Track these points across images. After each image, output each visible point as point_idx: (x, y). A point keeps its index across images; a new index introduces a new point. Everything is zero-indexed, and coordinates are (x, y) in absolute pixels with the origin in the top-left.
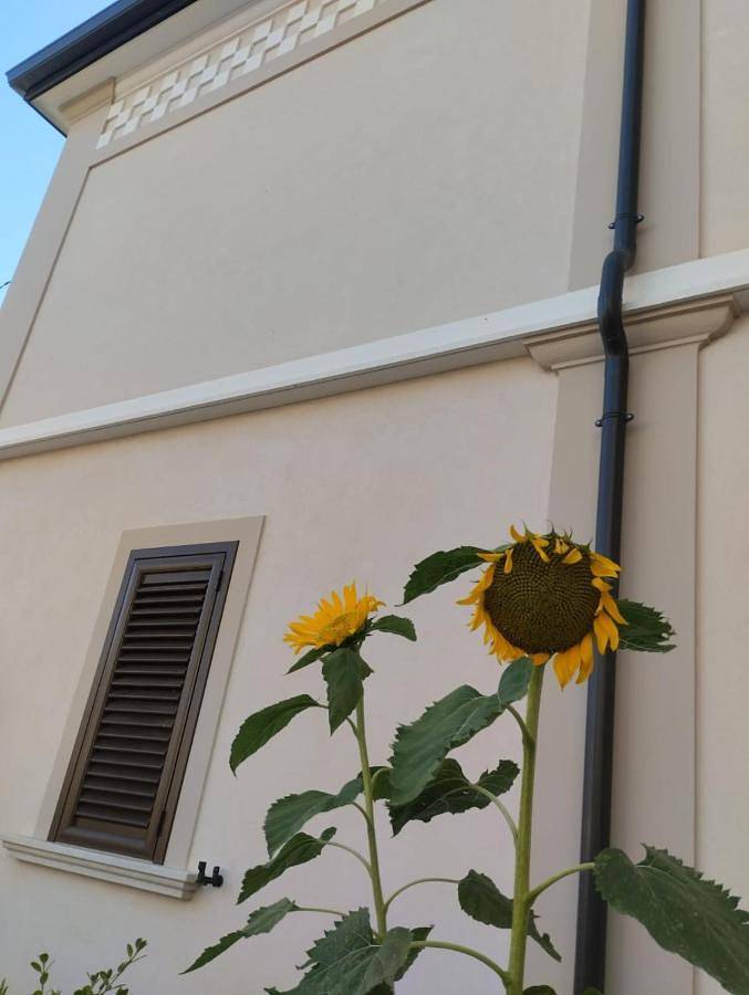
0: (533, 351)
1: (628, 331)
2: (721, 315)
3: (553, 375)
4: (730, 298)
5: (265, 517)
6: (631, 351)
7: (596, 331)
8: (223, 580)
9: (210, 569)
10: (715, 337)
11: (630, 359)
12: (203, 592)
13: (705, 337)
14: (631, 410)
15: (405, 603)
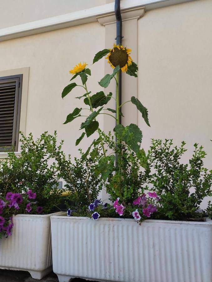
0: (98, 20)
1: (122, 15)
2: (142, 11)
3: (103, 27)
4: (144, 7)
5: (29, 67)
6: (122, 20)
7: (114, 15)
8: (20, 85)
9: (15, 82)
10: (141, 17)
11: (122, 22)
12: (15, 88)
13: (139, 17)
14: (123, 35)
15: (93, 63)
